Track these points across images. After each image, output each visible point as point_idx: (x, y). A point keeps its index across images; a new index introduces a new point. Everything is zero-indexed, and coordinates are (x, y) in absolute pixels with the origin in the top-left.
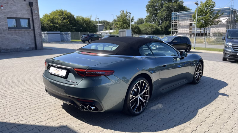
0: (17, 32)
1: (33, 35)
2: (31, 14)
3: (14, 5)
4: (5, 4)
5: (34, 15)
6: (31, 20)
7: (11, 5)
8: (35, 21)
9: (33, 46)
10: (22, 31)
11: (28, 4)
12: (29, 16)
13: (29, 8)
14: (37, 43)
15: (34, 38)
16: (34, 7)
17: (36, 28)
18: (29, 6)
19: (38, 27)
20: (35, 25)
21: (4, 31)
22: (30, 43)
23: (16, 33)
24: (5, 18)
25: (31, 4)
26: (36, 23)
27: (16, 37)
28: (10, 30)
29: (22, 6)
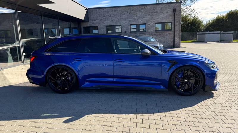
0: (161, 33)
1: (173, 36)
2: (173, 18)
3: (161, 13)
4: (155, 13)
5: (176, 19)
6: (173, 23)
7: (159, 13)
8: (176, 24)
9: (172, 44)
10: (164, 33)
11: (173, 10)
12: (172, 20)
13: (173, 14)
14: (175, 43)
15: (173, 38)
16: (177, 12)
17: (176, 30)
18: (173, 12)
19: (178, 29)
20: (176, 27)
21: (152, 33)
22: (170, 42)
23: (160, 35)
24: (154, 23)
25: (174, 10)
26: (177, 25)
27: (160, 38)
28: (156, 32)
29: (167, 12)
